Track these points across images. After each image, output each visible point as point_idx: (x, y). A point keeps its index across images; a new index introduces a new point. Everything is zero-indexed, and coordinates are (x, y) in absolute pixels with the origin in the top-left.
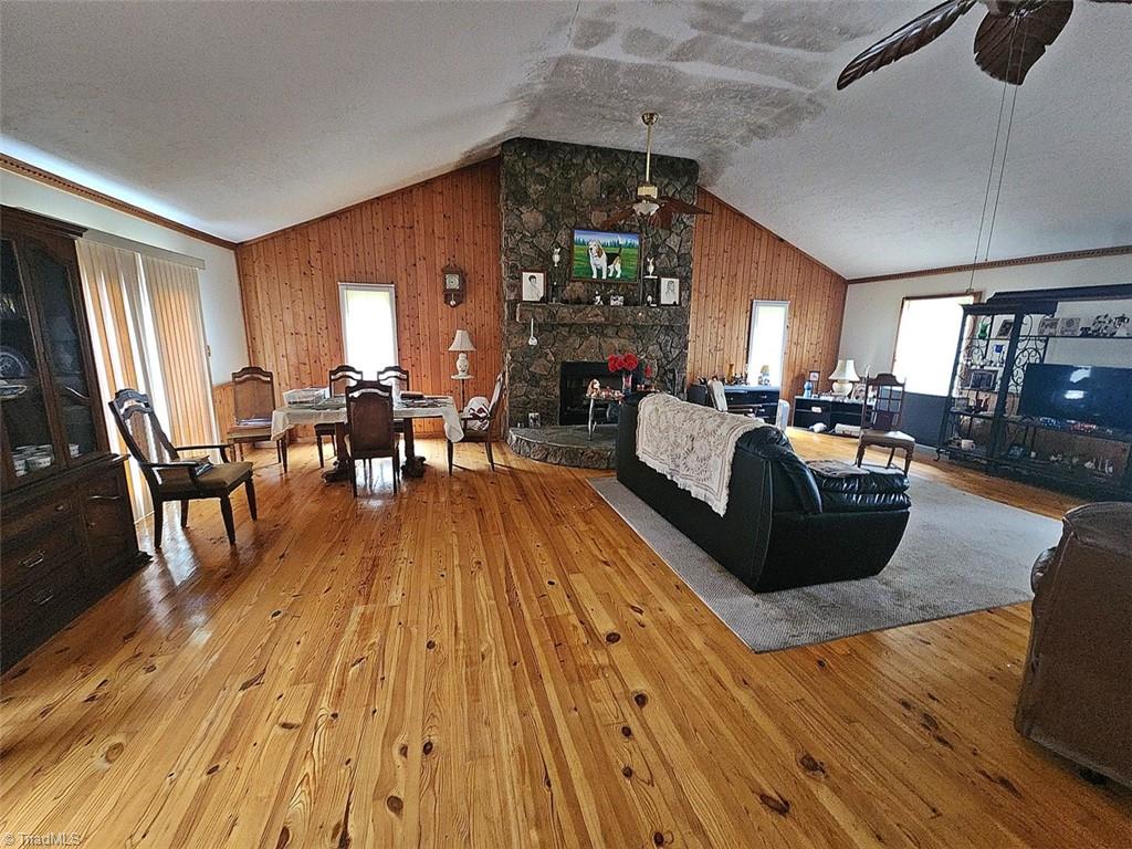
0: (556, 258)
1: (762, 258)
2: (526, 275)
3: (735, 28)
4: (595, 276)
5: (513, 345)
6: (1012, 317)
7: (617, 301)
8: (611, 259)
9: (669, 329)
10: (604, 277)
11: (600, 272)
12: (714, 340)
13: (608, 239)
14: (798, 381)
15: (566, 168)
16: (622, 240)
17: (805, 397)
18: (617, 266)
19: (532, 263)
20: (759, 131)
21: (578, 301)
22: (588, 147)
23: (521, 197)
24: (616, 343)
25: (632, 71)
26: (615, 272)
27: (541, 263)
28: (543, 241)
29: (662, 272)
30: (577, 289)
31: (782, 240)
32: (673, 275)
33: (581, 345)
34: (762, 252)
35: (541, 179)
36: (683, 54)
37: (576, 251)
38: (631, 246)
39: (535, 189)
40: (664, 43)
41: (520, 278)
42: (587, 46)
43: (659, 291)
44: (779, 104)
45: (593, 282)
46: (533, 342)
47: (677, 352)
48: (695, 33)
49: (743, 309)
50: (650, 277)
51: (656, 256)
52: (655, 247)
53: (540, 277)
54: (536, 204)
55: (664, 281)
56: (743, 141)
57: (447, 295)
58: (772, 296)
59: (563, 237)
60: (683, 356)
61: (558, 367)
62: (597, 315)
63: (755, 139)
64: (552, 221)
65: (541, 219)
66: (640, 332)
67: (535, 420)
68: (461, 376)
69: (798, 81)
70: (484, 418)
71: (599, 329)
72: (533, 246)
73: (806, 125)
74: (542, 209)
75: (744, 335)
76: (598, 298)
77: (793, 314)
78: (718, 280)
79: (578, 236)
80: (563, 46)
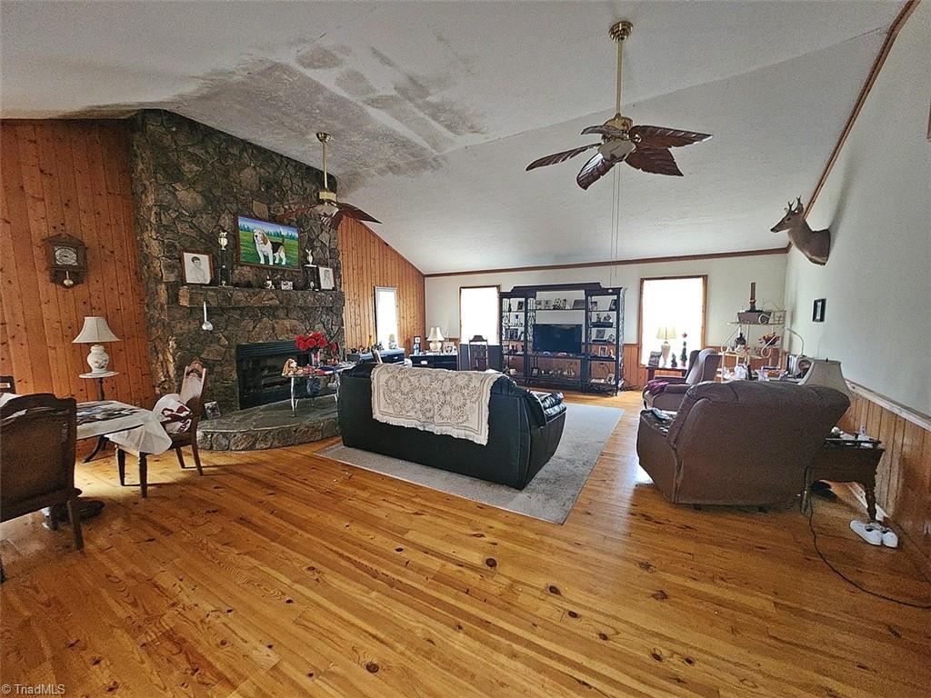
0: (224, 242)
1: (377, 257)
2: (188, 257)
3: (419, 101)
4: (262, 262)
5: (177, 331)
6: (523, 300)
7: (287, 286)
8: (276, 247)
9: (329, 309)
10: (271, 263)
11: (266, 258)
12: (353, 317)
13: (272, 229)
14: (408, 343)
15: (223, 156)
16: (284, 231)
17: (415, 354)
18: (281, 254)
19: (192, 243)
20: (394, 168)
21: (249, 285)
22: (243, 141)
23: (174, 174)
24: (287, 323)
25: (334, 99)
26: (281, 260)
27: (207, 244)
28: (204, 221)
29: (318, 262)
30: (247, 273)
31: (387, 245)
32: (327, 265)
33: (254, 327)
34: (375, 251)
35: (194, 159)
36: (374, 103)
37: (241, 237)
38: (292, 238)
39: (190, 168)
40: (370, 89)
41: (181, 259)
42: (310, 65)
43: (319, 278)
44: (413, 155)
45: (260, 268)
46: (207, 326)
47: (337, 328)
48: (394, 93)
49: (370, 294)
50: (311, 266)
51: (313, 248)
52: (311, 241)
53: (205, 259)
54: (191, 184)
55: (322, 270)
56: (381, 172)
58: (386, 285)
59: (226, 220)
60: (341, 331)
61: (233, 351)
62: (272, 299)
63: (390, 174)
64: (213, 204)
65: (199, 200)
66: (307, 313)
67: (213, 410)
68: (96, 373)
69: (434, 146)
70: (185, 419)
71: (271, 312)
72: (193, 226)
73: (427, 173)
74: (200, 190)
75: (372, 313)
76: (270, 282)
77: (399, 297)
78: (351, 270)
79: (242, 223)
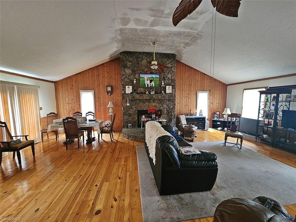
0: (135, 82)
1: (199, 79)
2: (127, 87)
3: (164, 16)
4: (146, 86)
5: (124, 105)
7: (153, 93)
8: (151, 81)
9: (169, 100)
10: (149, 86)
11: (148, 85)
12: (185, 102)
13: (150, 76)
14: (213, 114)
15: (137, 58)
16: (154, 76)
17: (215, 119)
18: (153, 83)
19: (129, 83)
20: (187, 44)
21: (142, 93)
22: (143, 52)
23: (125, 66)
24: (153, 104)
25: (141, 31)
26: (152, 85)
27: (131, 83)
28: (132, 77)
30: (141, 90)
31: (205, 74)
32: (170, 85)
33: (143, 105)
34: (198, 77)
35: (130, 61)
36: (153, 24)
37: (141, 80)
38: (157, 78)
39: (129, 64)
40: (146, 22)
41: (125, 87)
42: (125, 25)
43: (165, 89)
44: (189, 36)
46: (128, 104)
47: (172, 106)
48: (153, 18)
49: (194, 94)
50: (163, 86)
51: (164, 80)
52: (164, 78)
53: (131, 87)
54: (129, 68)
55: (167, 87)
56: (184, 47)
57: (108, 92)
58: (203, 90)
59: (137, 76)
60: (174, 108)
61: (137, 111)
62: (146, 97)
63: (187, 47)
64: (134, 72)
65: (131, 72)
66: (161, 101)
67: (130, 126)
68: (110, 114)
69: (191, 28)
71: (148, 101)
72: (129, 79)
73: (199, 41)
74: (131, 69)
75: (195, 101)
76: (147, 92)
77: (210, 95)
78: (186, 86)
79: (141, 76)
80: (118, 26)
